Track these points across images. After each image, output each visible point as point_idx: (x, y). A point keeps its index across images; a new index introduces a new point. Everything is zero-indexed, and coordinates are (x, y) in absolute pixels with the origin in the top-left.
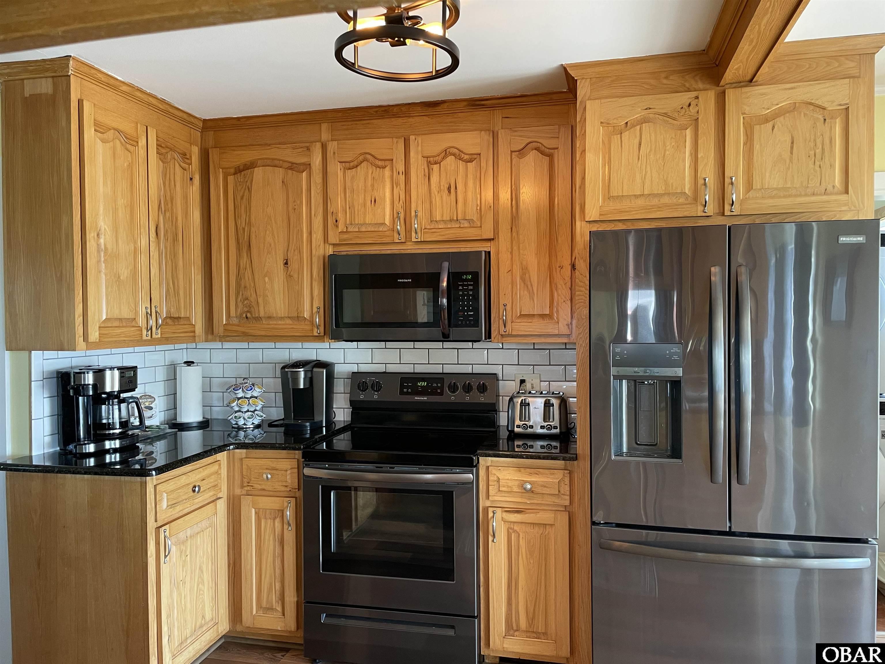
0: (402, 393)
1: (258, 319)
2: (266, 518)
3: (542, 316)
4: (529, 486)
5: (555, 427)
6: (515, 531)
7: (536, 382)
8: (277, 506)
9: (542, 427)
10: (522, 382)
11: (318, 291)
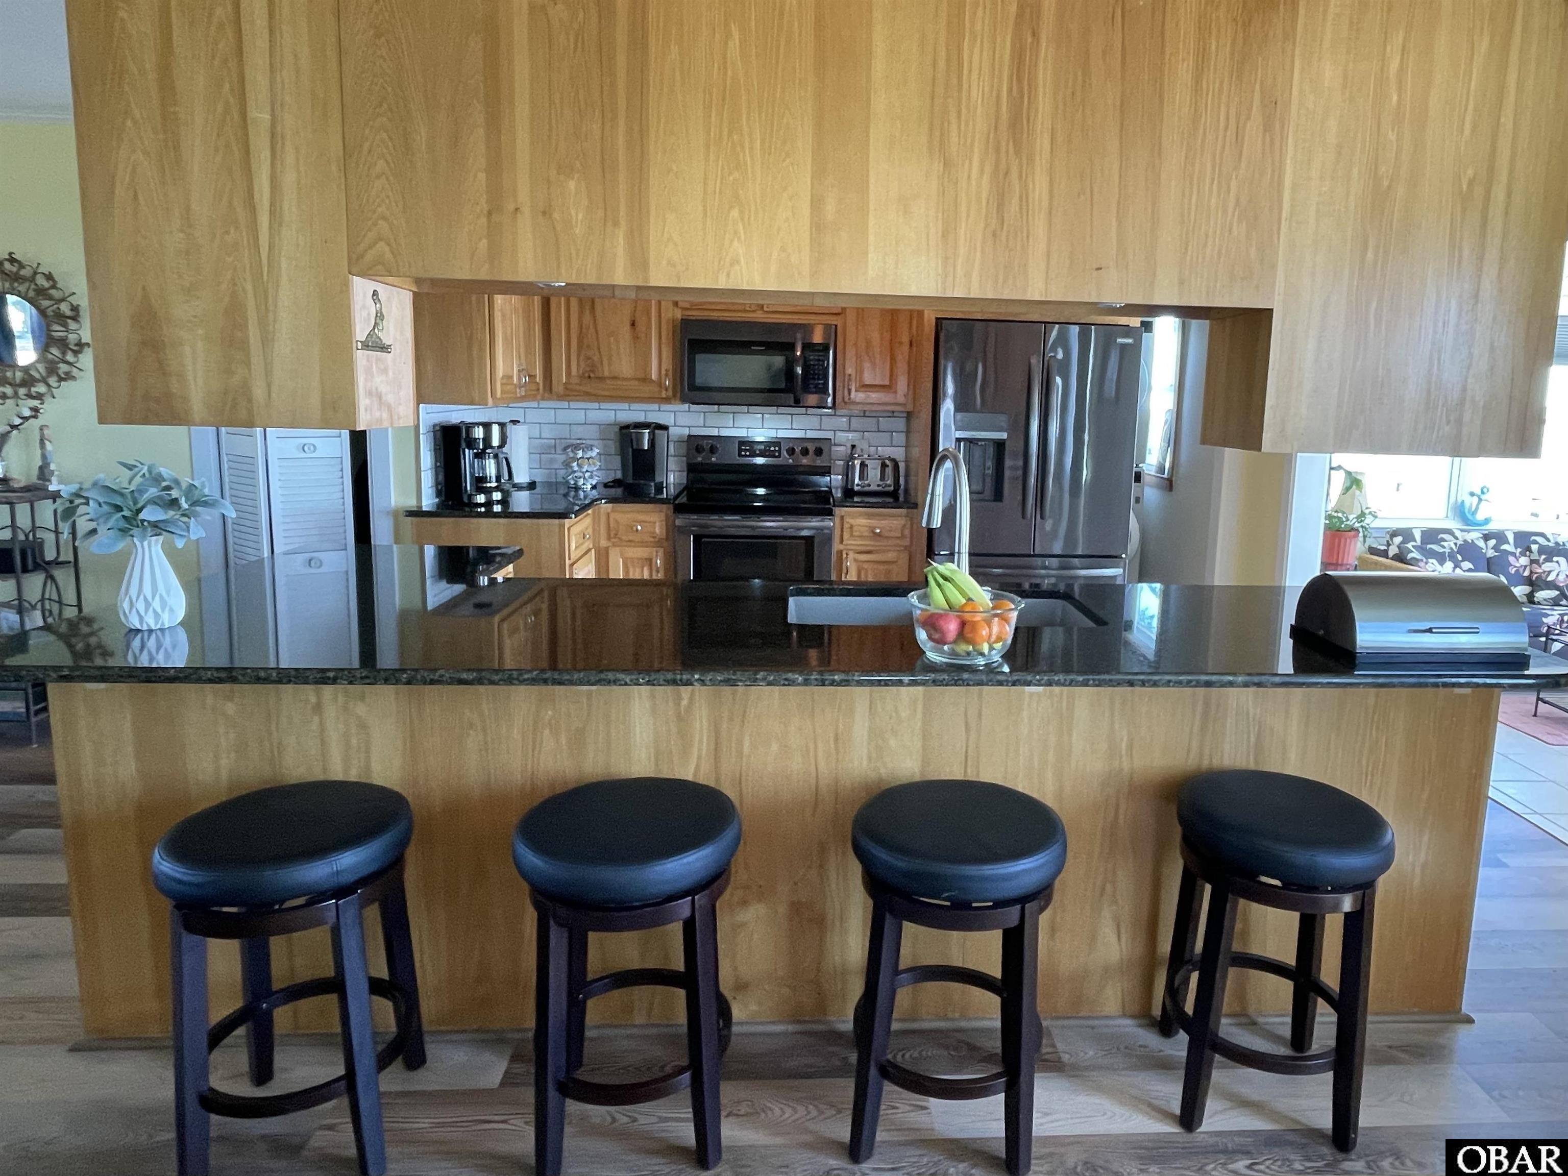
0: (740, 455)
1: (602, 379)
2: (634, 566)
3: (883, 387)
4: (878, 531)
5: (890, 486)
6: (863, 568)
7: (865, 446)
8: (645, 555)
9: (879, 486)
10: (853, 446)
11: (667, 353)
